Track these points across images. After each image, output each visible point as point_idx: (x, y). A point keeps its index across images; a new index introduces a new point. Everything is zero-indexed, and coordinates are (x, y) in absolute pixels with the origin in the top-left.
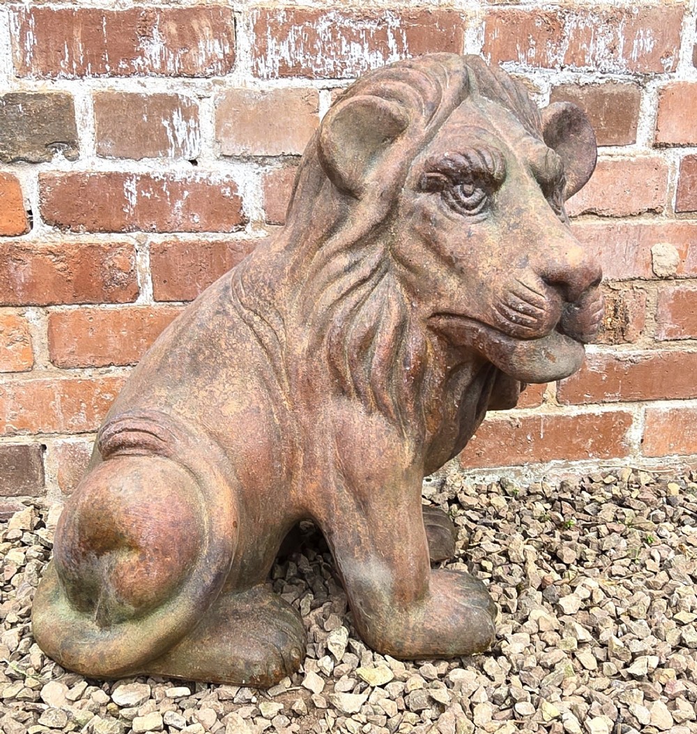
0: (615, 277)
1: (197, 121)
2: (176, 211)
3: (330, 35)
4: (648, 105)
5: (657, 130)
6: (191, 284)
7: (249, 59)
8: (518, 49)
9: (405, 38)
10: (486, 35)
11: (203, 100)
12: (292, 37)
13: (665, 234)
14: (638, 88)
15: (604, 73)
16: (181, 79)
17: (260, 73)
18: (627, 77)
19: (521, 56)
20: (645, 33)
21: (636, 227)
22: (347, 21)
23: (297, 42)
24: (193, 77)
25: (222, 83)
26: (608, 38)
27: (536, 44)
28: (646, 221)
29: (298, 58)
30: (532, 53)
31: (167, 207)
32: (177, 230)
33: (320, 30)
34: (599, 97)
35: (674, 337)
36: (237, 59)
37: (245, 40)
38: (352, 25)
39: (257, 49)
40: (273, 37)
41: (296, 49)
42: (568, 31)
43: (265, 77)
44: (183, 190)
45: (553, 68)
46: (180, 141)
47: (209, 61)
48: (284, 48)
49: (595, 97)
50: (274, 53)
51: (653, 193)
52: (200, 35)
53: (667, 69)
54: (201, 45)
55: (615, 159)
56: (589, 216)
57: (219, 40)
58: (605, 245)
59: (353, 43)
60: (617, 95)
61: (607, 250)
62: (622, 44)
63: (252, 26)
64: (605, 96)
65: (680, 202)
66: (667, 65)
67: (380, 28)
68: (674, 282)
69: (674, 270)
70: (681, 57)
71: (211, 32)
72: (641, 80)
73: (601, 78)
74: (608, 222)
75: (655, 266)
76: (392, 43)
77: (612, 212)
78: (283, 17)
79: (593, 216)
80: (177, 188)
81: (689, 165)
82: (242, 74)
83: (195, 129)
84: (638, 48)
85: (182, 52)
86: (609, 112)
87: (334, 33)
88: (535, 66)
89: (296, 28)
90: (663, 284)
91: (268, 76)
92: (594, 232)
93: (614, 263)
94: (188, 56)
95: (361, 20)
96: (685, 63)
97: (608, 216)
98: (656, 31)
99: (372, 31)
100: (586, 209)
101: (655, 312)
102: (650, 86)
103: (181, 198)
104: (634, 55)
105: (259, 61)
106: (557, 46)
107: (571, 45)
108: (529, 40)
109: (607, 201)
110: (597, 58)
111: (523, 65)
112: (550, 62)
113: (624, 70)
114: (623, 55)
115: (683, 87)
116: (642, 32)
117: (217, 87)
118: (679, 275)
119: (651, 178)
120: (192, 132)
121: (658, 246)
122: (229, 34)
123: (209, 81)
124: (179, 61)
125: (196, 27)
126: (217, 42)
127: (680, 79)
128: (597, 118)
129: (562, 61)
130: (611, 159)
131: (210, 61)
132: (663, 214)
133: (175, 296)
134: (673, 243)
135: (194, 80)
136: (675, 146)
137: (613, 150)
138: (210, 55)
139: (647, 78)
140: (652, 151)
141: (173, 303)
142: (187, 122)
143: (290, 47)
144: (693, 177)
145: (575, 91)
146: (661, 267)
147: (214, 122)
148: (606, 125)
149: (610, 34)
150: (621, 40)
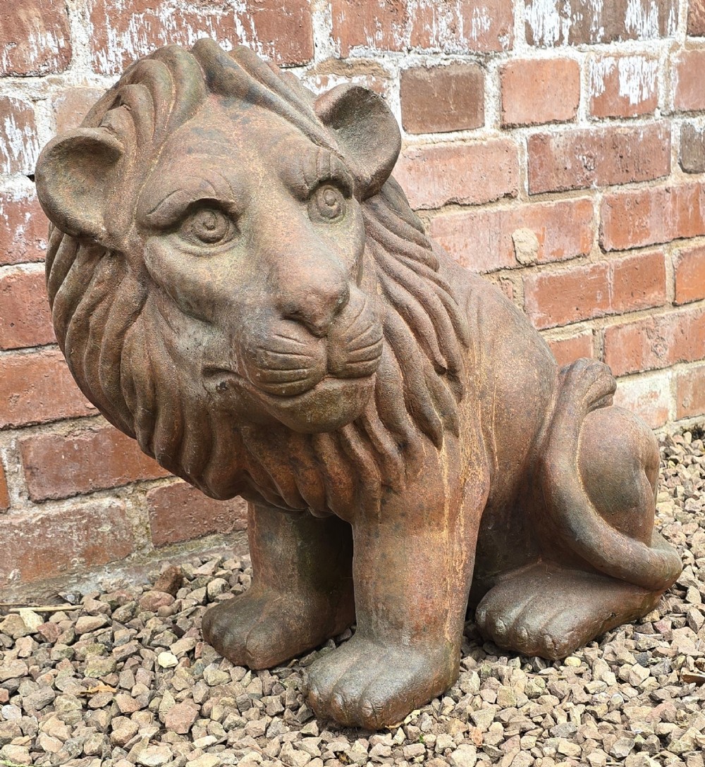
0: (483, 269)
1: (33, 128)
2: (18, 238)
3: (174, 23)
4: (491, 85)
5: (503, 111)
6: (43, 325)
7: (88, 53)
8: (366, 32)
9: (253, 24)
10: (334, 18)
11: (39, 103)
12: (133, 27)
13: (523, 219)
14: (480, 68)
15: (449, 54)
16: (10, 79)
17: (102, 69)
18: (469, 57)
19: (370, 40)
20: (481, 11)
21: (495, 214)
22: (190, 7)
23: (139, 32)
24: (24, 76)
25: (60, 82)
26: (448, 17)
27: (383, 26)
28: (504, 207)
29: (142, 50)
30: (380, 36)
31: (6, 234)
32: (21, 260)
33: (163, 18)
34: (446, 79)
35: (543, 327)
36: (73, 53)
37: (81, 33)
38: (196, 11)
39: (96, 42)
40: (112, 27)
41: (139, 40)
42: (410, 11)
43: (108, 72)
44: (24, 212)
45: (401, 51)
46: (16, 154)
47: (42, 57)
48: (126, 38)
49: (443, 80)
50: (116, 45)
51: (506, 176)
52: (30, 27)
53: (505, 47)
54: (32, 38)
55: (468, 144)
56: (451, 207)
57: (52, 33)
58: (470, 236)
59: (200, 31)
60: (462, 76)
61: (473, 242)
62: (461, 24)
63: (88, 14)
64: (451, 78)
65: (532, 184)
66: (505, 44)
67: (226, 14)
68: (535, 269)
69: (535, 256)
70: (515, 34)
71: (42, 23)
72: (482, 60)
73: (445, 60)
74: (469, 211)
75: (518, 254)
76: (240, 30)
77: (472, 200)
78: (122, 4)
79: (455, 206)
80: (16, 210)
81: (535, 145)
82: (80, 70)
83: (32, 138)
84: (477, 27)
85: (9, 47)
86: (457, 94)
87: (178, 20)
88: (383, 49)
89: (137, 16)
90: (527, 271)
91: (111, 71)
92: (458, 223)
93: (480, 255)
94: (17, 53)
95: (205, 6)
96: (519, 40)
97: (469, 205)
98: (491, 9)
99: (218, 17)
100: (448, 199)
101: (522, 302)
102: (493, 65)
103: (22, 222)
104: (474, 34)
105: (100, 55)
106: (402, 28)
107: (415, 26)
108: (375, 22)
109: (466, 188)
110: (440, 38)
111: (372, 49)
112: (398, 44)
113: (466, 50)
114: (464, 35)
115: (521, 64)
116: (478, 10)
117: (54, 88)
118: (540, 261)
119: (504, 161)
120: (30, 141)
121: (518, 232)
122: (62, 25)
123: (43, 79)
124: (7, 58)
125: (23, 18)
126: (49, 35)
127: (517, 57)
128: (446, 102)
129: (409, 43)
130: (465, 144)
131: (44, 57)
132: (518, 197)
133: (27, 341)
134: (531, 227)
135: (26, 80)
136: (521, 126)
137: (465, 134)
138: (42, 50)
139: (488, 57)
140: (499, 133)
141: (24, 351)
142: (22, 129)
143: (132, 37)
144: (540, 157)
145: (422, 74)
146: (524, 253)
147: (54, 127)
148: (455, 109)
149: (449, 14)
150: (461, 19)
